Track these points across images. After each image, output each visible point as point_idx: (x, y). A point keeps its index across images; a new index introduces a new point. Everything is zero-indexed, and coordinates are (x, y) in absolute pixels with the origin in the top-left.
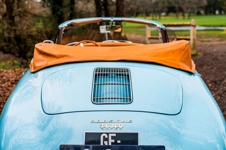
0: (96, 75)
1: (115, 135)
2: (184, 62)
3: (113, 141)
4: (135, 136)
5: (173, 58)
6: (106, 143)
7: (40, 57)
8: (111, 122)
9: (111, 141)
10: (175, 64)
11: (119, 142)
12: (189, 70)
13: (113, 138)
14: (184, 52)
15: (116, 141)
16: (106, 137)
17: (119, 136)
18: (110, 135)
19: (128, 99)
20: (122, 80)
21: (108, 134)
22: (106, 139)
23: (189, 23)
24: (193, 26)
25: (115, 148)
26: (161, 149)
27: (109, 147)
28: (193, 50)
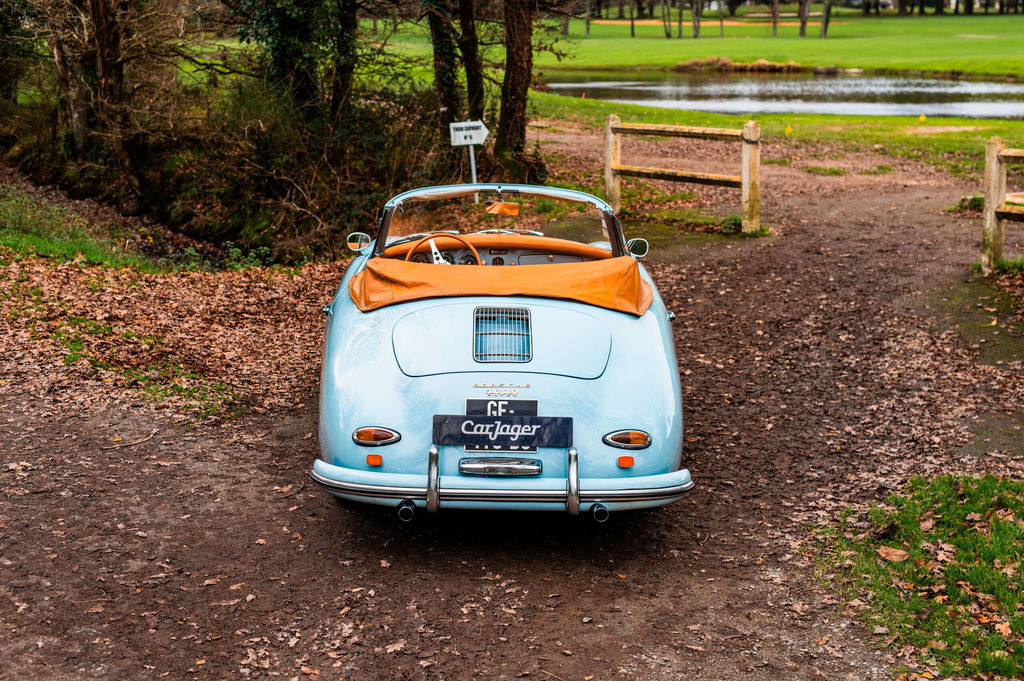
0: (477, 319)
1: (506, 403)
2: (624, 296)
3: (504, 411)
4: (534, 403)
5: (604, 290)
6: (495, 413)
7: (377, 284)
8: (501, 386)
9: (501, 411)
10: (607, 301)
11: (512, 412)
12: (634, 311)
13: (503, 406)
14: (626, 278)
15: (508, 411)
16: (495, 405)
17: (511, 404)
18: (500, 403)
19: (526, 356)
20: (517, 328)
21: (497, 401)
22: (494, 408)
23: (738, 132)
24: (749, 142)
25: (506, 419)
26: (568, 422)
27: (498, 418)
28: (751, 218)
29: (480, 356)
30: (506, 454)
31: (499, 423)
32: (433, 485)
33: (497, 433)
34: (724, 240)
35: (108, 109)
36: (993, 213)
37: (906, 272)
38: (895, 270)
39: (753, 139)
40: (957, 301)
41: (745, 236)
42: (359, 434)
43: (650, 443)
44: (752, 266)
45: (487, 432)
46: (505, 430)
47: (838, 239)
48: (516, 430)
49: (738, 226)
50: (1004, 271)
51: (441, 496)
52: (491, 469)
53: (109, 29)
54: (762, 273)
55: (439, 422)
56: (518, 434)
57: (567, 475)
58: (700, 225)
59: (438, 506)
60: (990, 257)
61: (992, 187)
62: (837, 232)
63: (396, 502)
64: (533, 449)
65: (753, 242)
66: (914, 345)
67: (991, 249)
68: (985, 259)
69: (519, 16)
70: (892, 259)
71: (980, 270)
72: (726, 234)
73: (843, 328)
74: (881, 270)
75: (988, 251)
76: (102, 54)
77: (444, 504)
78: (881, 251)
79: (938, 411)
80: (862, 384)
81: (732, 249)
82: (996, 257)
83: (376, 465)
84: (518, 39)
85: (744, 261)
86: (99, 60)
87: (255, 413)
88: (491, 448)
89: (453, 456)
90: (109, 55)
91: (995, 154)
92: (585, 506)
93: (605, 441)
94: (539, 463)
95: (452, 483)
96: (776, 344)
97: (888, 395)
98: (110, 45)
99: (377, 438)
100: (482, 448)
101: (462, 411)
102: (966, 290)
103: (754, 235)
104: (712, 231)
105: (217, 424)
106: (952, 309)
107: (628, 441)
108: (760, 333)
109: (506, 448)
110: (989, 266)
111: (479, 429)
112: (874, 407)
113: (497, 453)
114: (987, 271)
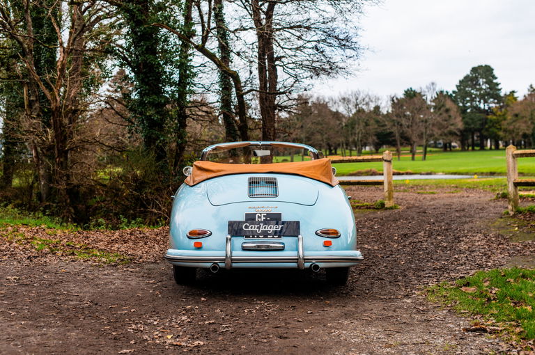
0: (250, 182)
2: (324, 175)
4: (280, 215)
5: (313, 172)
6: (260, 220)
7: (199, 172)
9: (263, 218)
10: (316, 177)
11: (268, 219)
13: (264, 216)
14: (325, 167)
15: (266, 219)
16: (260, 216)
17: (268, 215)
19: (277, 196)
20: (270, 185)
21: (261, 214)
23: (381, 157)
24: (386, 161)
25: (265, 222)
26: (298, 223)
27: (261, 222)
28: (389, 200)
29: (251, 195)
30: (265, 240)
31: (262, 224)
32: (228, 256)
33: (261, 229)
34: (376, 211)
35: (60, 173)
36: (513, 184)
37: (470, 216)
38: (464, 216)
39: (388, 159)
40: (497, 223)
41: (387, 209)
42: (190, 233)
43: (340, 236)
44: (392, 218)
45: (256, 229)
46: (265, 228)
47: (434, 208)
48: (271, 228)
49: (383, 205)
50: (521, 213)
51: (233, 261)
52: (258, 246)
53: (62, 133)
54: (395, 220)
55: (231, 224)
56: (272, 230)
57: (297, 250)
58: (363, 206)
59: (231, 266)
60: (512, 206)
61: (511, 170)
62: (434, 207)
63: (209, 265)
64: (280, 236)
65: (391, 211)
66: (477, 238)
67: (513, 202)
68: (510, 207)
69: (269, 113)
70: (462, 213)
71: (508, 213)
72: (377, 209)
73: (438, 235)
74: (457, 216)
75: (511, 203)
76: (58, 145)
77: (234, 265)
78: (457, 211)
79: (489, 257)
80: (450, 250)
81: (379, 213)
82: (515, 205)
83: (199, 247)
84: (268, 125)
85: (386, 217)
86: (56, 149)
87: (135, 263)
88: (258, 237)
89: (239, 241)
90: (61, 146)
91: (510, 153)
92: (307, 265)
93: (317, 234)
94: (283, 244)
95: (239, 254)
96: (404, 241)
97: (464, 253)
98: (62, 142)
99: (199, 234)
100: (253, 237)
101: (243, 219)
102: (502, 220)
103: (391, 208)
104: (370, 208)
105: (115, 266)
106: (494, 227)
107: (328, 234)
108: (396, 238)
109: (266, 236)
110: (512, 210)
111: (251, 228)
112: (457, 256)
113: (262, 239)
114: (512, 213)
